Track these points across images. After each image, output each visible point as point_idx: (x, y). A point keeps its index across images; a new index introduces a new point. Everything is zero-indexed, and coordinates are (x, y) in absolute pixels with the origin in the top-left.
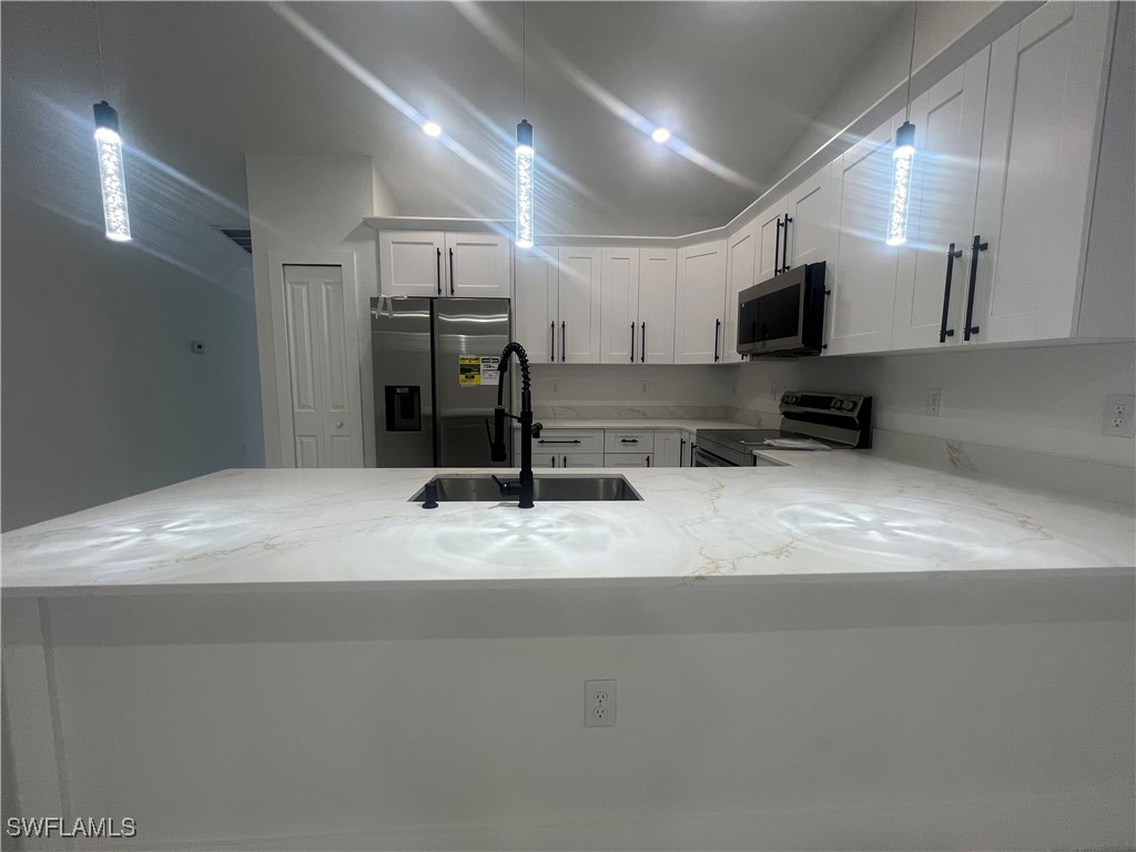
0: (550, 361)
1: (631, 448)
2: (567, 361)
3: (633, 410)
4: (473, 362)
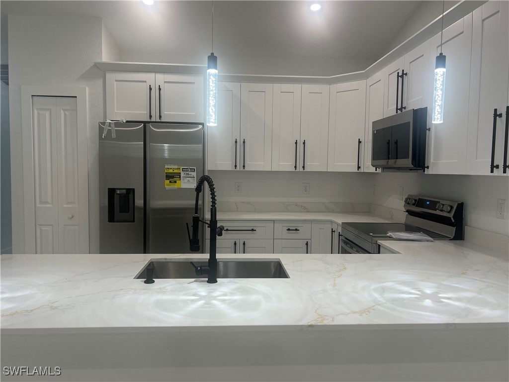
0: (234, 169)
1: (293, 235)
2: (246, 169)
3: (296, 205)
4: (176, 171)
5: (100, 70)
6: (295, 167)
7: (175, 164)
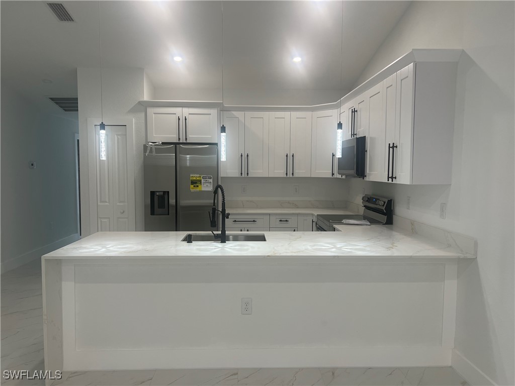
0: (240, 176)
1: (284, 225)
2: (249, 176)
3: (289, 203)
4: (198, 179)
5: (143, 107)
6: (287, 174)
7: (197, 174)
